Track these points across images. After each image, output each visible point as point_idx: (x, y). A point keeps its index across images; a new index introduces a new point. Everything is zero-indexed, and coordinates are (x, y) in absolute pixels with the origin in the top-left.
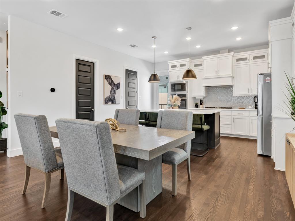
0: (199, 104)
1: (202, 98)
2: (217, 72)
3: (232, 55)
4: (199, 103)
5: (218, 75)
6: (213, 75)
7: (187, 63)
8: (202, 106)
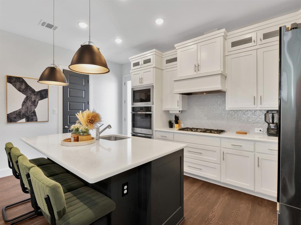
0: (173, 122)
1: (178, 112)
2: (197, 67)
3: (223, 34)
4: (173, 119)
5: (199, 73)
6: (191, 73)
7: (153, 57)
8: (177, 125)
